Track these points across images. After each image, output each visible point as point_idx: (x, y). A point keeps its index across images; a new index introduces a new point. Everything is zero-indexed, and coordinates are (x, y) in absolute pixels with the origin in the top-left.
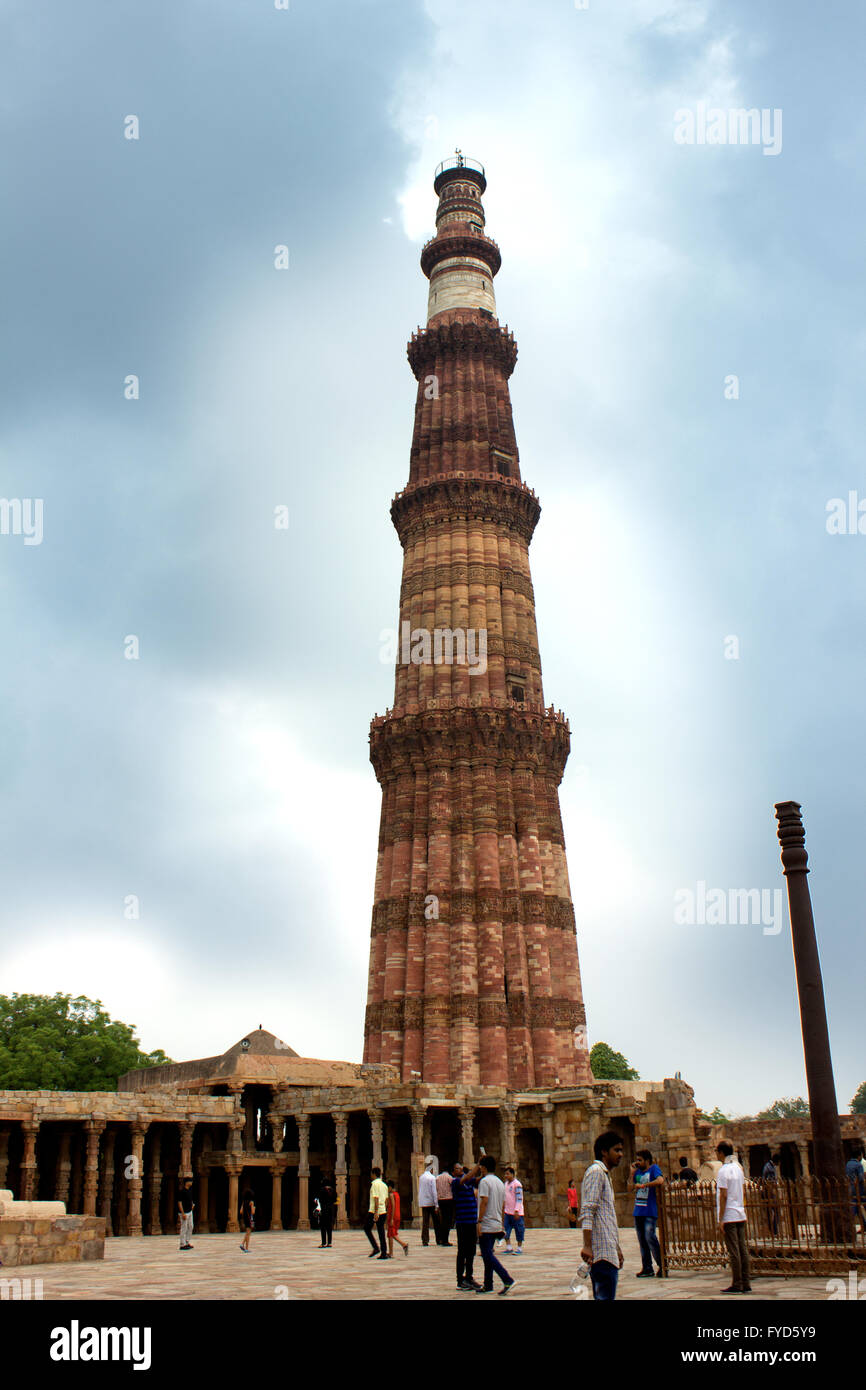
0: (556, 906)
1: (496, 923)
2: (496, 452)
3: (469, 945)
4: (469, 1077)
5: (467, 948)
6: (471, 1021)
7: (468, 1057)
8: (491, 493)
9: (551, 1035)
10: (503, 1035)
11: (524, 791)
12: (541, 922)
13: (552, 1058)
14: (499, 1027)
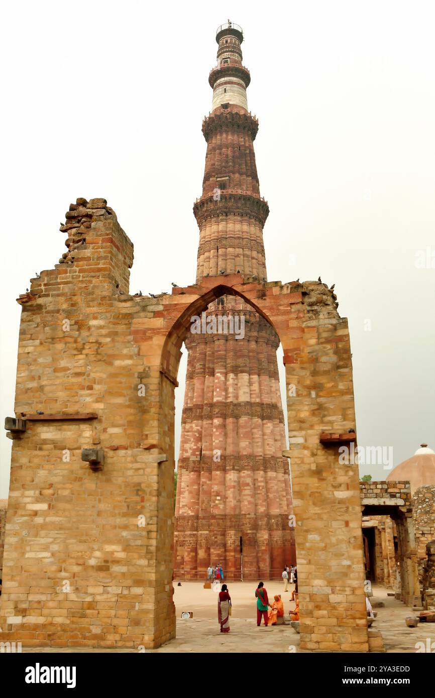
0: (231, 407)
1: (196, 421)
2: (218, 179)
3: (188, 434)
4: (183, 498)
5: (188, 435)
6: (187, 470)
7: (185, 488)
8: (209, 203)
9: (217, 475)
10: (195, 476)
11: (217, 351)
12: (217, 417)
13: (216, 486)
14: (193, 473)
